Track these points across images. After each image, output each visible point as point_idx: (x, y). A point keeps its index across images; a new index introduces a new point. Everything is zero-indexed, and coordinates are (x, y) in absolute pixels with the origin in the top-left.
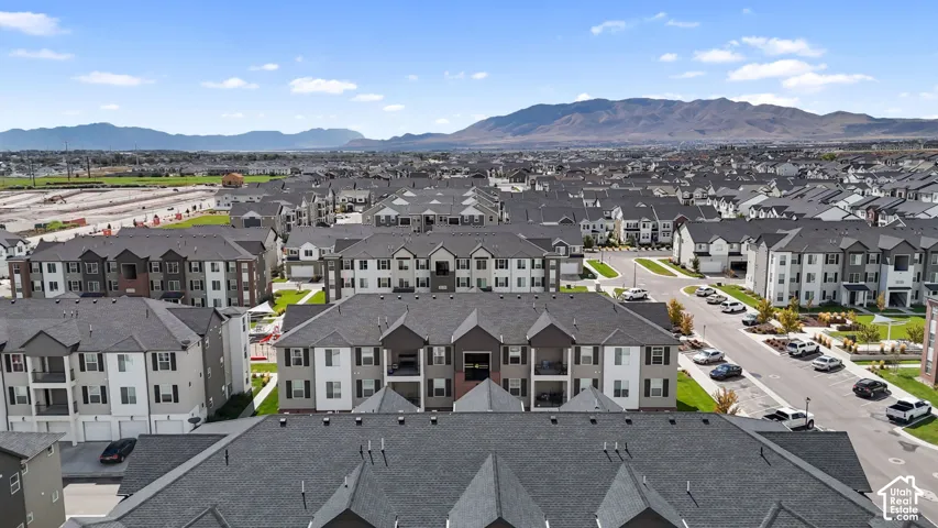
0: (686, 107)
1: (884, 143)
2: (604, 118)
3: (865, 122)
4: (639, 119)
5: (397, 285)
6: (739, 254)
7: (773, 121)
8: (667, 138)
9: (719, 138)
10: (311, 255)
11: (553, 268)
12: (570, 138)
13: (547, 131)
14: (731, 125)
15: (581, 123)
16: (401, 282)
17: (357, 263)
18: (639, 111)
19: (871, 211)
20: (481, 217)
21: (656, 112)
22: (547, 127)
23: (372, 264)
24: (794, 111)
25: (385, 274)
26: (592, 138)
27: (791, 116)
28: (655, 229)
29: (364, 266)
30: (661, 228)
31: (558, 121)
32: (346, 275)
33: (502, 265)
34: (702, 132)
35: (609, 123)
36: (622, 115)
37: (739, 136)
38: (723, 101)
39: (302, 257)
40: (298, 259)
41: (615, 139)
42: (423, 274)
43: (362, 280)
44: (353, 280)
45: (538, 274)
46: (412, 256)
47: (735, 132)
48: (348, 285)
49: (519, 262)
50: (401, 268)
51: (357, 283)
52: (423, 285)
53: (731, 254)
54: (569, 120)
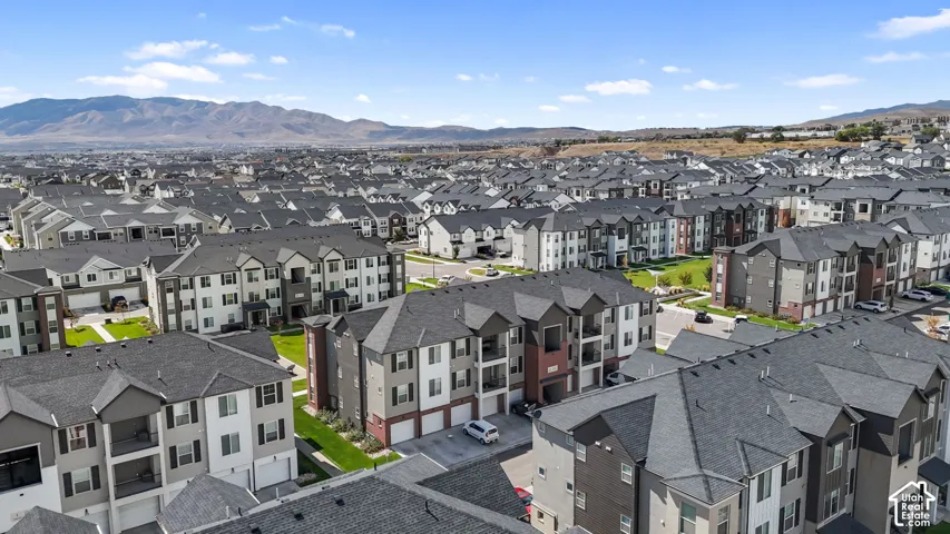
0: (219, 109)
1: (431, 147)
2: (129, 117)
3: (383, 129)
4: (170, 120)
5: (247, 299)
6: (482, 240)
7: (308, 126)
8: (205, 140)
9: (261, 141)
10: (95, 279)
11: (399, 263)
12: (90, 139)
13: (58, 129)
14: (269, 129)
15: (101, 122)
16: (251, 295)
17: (197, 280)
18: (169, 111)
19: (514, 201)
20: (199, 225)
21: (189, 113)
22: (58, 125)
23: (215, 279)
24: (324, 117)
25: (230, 289)
26: (118, 138)
27: (322, 122)
28: (374, 226)
29: (205, 283)
30: (379, 225)
31: (70, 119)
32: (186, 296)
33: (351, 265)
34: (241, 135)
35: (134, 123)
36: (149, 114)
37: (277, 139)
38: (257, 106)
39: (84, 283)
40: (78, 286)
41: (147, 140)
42: (273, 284)
43: (205, 300)
44: (193, 301)
45: (384, 270)
46: (261, 266)
47: (274, 135)
48: (187, 308)
49: (367, 260)
50: (250, 280)
51: (199, 303)
52: (273, 296)
53: (477, 240)
54: (84, 118)
